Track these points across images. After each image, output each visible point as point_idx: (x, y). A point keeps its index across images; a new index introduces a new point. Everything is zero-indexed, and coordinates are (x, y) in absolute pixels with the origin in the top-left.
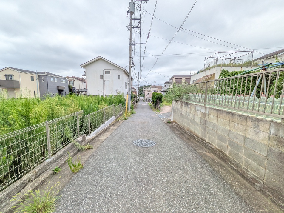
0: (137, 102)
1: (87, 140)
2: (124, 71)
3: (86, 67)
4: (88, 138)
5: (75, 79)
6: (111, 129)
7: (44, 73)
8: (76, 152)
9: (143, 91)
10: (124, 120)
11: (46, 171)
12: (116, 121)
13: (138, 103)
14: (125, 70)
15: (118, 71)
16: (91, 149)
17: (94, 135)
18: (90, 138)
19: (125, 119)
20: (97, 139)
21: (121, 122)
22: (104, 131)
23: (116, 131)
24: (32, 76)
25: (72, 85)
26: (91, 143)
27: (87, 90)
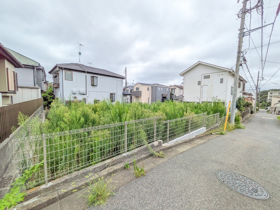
0: (252, 112)
1: (163, 147)
2: (229, 72)
3: (184, 75)
4: (165, 145)
5: (176, 87)
6: (195, 142)
7: (155, 84)
8: (148, 155)
9: (268, 98)
10: (219, 134)
11: (121, 162)
12: (208, 133)
13: (253, 114)
14: (232, 71)
15: (221, 73)
16: (162, 159)
17: (172, 144)
18: (166, 146)
19: (222, 134)
20: (174, 148)
21: (212, 136)
22: (186, 142)
23: (200, 147)
24: (148, 87)
25: (173, 92)
26: (166, 151)
27: (183, 97)
